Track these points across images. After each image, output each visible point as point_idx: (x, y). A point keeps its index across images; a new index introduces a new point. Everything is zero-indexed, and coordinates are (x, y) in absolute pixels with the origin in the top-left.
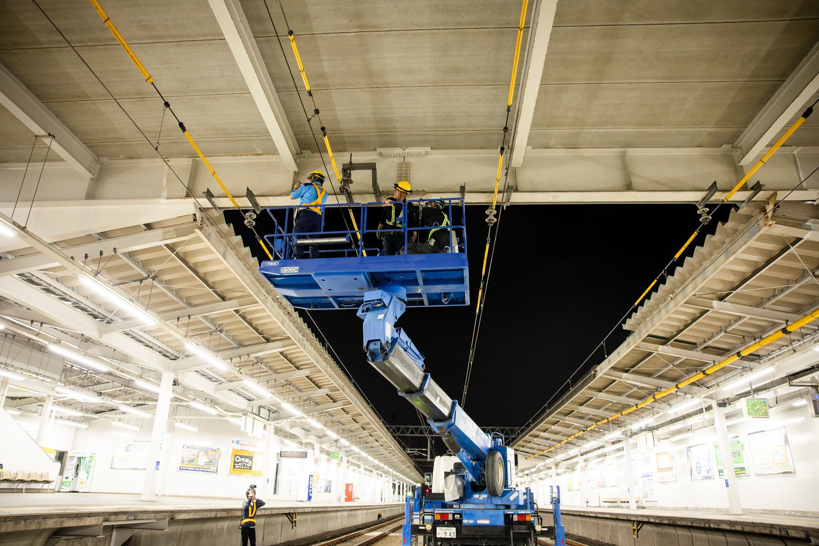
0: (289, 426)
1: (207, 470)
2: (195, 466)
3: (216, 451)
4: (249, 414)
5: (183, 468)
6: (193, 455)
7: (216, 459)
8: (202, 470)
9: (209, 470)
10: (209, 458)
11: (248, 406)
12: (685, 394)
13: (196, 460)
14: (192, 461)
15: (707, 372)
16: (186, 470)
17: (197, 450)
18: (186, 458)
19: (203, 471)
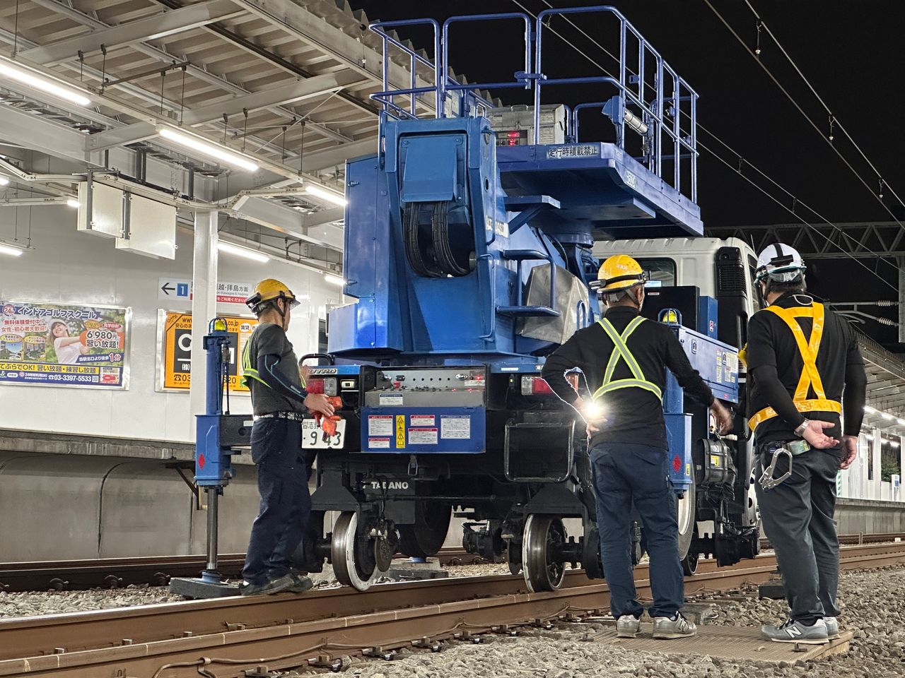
0: (297, 223)
1: (87, 379)
2: (47, 368)
3: (110, 319)
4: (97, 175)
5: (9, 375)
6: (37, 334)
7: (113, 345)
8: (71, 378)
9: (95, 379)
10: (90, 343)
11: (88, 151)
13: (47, 350)
14: (35, 353)
16: (20, 379)
17: (48, 318)
18: (14, 344)
19: (77, 382)
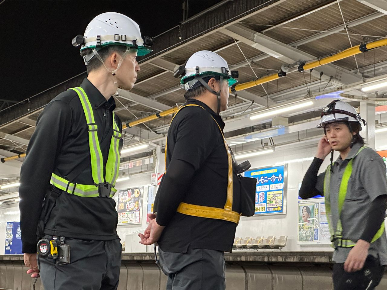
12: (134, 136)
15: (161, 115)
